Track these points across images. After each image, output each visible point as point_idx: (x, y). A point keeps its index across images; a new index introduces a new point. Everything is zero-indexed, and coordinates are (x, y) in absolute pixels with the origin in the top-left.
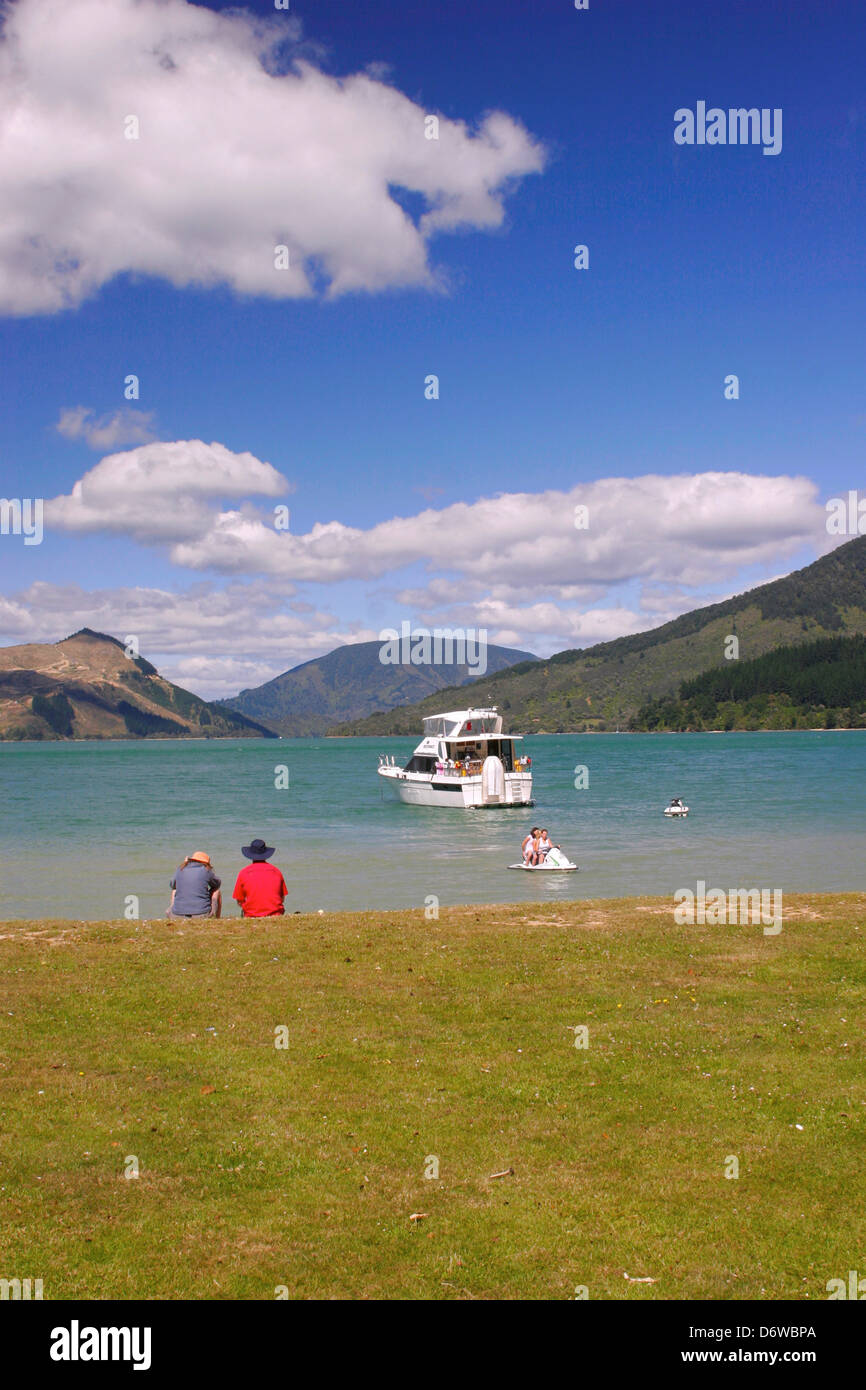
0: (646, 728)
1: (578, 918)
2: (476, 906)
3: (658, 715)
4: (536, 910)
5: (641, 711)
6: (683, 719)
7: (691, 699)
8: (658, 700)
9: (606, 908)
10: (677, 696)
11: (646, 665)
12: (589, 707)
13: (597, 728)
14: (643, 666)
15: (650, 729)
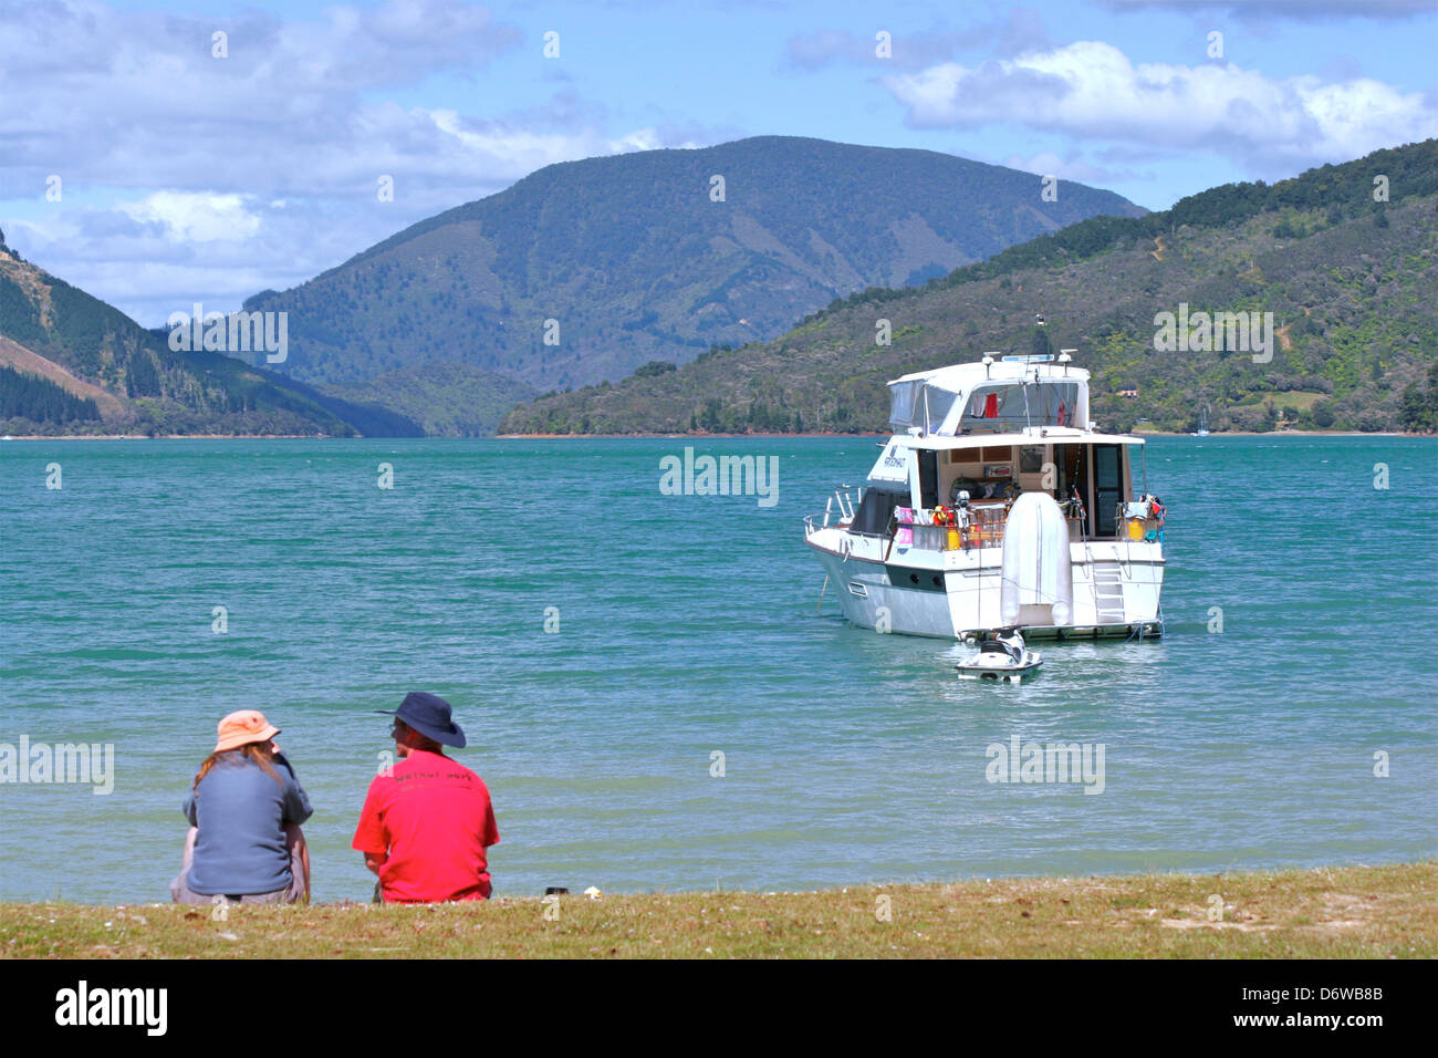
12: (1285, 356)
13: (1309, 419)
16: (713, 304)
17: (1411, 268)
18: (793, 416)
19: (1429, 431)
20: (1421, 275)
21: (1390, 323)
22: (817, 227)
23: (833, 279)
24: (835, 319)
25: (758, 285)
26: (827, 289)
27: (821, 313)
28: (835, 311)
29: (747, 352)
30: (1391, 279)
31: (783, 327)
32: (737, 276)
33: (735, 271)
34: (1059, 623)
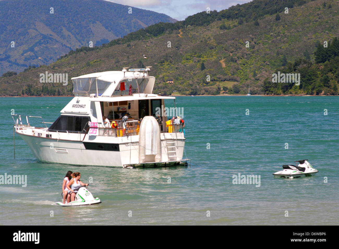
0: (281, 91)
6: (318, 82)
7: (327, 62)
8: (293, 62)
10: (313, 59)
11: (281, 27)
12: (223, 69)
13: (231, 91)
14: (279, 28)
15: (284, 92)
16: (29, 52)
17: (267, 39)
18: (57, 90)
19: (273, 94)
20: (270, 42)
21: (259, 58)
22: (65, 26)
23: (70, 43)
24: (71, 57)
25: (45, 46)
26: (69, 47)
27: (66, 55)
28: (71, 55)
29: (41, 68)
30: (260, 43)
31: (53, 60)
32: (38, 43)
33: (38, 41)
34: (157, 161)
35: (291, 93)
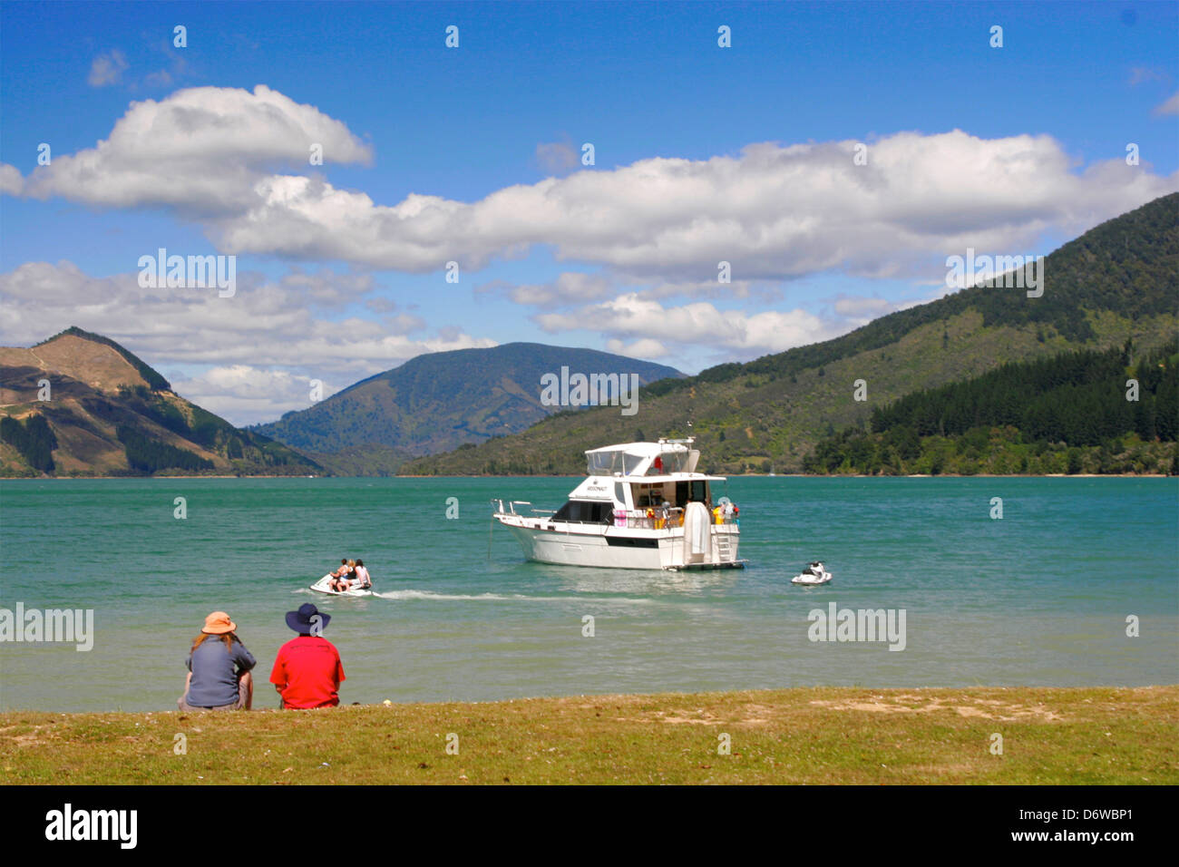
0: (826, 470)
1: (732, 714)
2: (597, 697)
3: (841, 453)
4: (676, 703)
5: (819, 446)
6: (875, 457)
7: (886, 431)
8: (842, 432)
9: (769, 702)
10: (868, 428)
11: (826, 385)
12: (749, 440)
13: (760, 469)
14: (822, 386)
15: (830, 471)
16: (493, 418)
17: (807, 401)
18: (529, 467)
19: (815, 474)
20: (811, 404)
21: (797, 425)
25: (513, 409)
29: (508, 439)
30: (798, 406)
31: (525, 428)
32: (504, 405)
33: (503, 403)
34: (706, 562)
35: (839, 473)
